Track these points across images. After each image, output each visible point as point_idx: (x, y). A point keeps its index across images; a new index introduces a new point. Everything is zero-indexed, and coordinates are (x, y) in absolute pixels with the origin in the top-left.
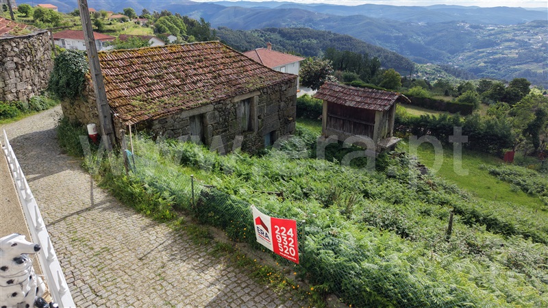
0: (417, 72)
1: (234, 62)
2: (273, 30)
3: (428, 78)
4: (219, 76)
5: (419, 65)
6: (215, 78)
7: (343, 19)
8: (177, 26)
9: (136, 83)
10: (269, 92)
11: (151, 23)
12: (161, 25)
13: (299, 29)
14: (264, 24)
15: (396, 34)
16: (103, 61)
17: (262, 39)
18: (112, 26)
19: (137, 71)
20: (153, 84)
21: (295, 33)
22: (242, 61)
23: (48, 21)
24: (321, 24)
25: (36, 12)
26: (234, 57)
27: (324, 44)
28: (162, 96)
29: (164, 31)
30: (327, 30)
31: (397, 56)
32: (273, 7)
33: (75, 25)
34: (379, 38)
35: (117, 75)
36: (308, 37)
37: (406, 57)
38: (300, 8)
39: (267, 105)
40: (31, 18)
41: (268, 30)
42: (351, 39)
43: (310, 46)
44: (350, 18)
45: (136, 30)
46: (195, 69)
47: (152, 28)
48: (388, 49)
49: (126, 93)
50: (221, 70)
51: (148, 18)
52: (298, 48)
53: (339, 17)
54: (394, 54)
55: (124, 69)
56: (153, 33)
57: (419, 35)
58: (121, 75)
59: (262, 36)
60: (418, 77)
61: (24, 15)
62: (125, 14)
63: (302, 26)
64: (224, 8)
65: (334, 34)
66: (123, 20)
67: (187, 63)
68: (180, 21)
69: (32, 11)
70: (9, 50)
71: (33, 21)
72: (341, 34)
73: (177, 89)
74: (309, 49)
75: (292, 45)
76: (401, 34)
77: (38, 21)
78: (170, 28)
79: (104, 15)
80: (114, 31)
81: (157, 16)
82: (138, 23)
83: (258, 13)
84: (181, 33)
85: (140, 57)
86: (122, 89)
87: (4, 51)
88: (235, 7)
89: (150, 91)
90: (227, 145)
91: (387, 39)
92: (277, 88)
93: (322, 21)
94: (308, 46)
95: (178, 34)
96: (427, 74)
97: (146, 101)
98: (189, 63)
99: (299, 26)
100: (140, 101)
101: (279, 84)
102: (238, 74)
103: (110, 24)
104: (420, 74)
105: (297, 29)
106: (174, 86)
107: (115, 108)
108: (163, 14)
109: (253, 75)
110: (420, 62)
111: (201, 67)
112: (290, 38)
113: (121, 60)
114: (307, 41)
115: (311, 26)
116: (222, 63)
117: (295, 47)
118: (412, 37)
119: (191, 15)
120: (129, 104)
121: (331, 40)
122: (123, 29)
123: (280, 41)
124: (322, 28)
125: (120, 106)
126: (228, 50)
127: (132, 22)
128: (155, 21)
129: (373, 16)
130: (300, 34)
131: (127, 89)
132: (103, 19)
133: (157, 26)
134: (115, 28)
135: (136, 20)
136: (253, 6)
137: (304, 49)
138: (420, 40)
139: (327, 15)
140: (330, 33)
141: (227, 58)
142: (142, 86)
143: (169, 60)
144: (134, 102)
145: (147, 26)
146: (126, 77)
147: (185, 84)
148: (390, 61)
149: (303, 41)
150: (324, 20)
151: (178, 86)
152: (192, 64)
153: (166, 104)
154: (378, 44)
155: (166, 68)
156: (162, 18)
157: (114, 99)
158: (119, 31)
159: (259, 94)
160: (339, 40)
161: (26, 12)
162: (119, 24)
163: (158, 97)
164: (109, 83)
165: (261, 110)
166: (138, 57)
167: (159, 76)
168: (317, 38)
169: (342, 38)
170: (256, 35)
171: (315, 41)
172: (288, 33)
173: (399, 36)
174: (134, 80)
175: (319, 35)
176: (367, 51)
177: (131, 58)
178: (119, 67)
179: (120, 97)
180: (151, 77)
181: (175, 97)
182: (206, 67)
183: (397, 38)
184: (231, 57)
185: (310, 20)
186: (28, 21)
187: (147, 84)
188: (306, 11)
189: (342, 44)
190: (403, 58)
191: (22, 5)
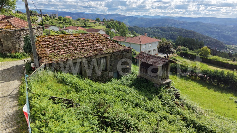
0: (227, 48)
1: (103, 41)
2: (157, 28)
3: (232, 52)
4: (94, 47)
5: (228, 46)
6: (91, 47)
7: (190, 23)
8: (116, 25)
9: (54, 48)
10: (116, 54)
11: (105, 24)
12: (109, 25)
13: (169, 27)
14: (154, 25)
15: (216, 30)
16: (43, 39)
17: (152, 31)
18: (90, 25)
19: (56, 43)
20: (62, 49)
21: (167, 29)
22: (107, 41)
23: (68, 23)
24: (180, 26)
25: (64, 19)
26: (104, 39)
27: (180, 34)
28: (64, 54)
29: (110, 27)
30: (182, 28)
31: (217, 41)
32: (158, 18)
33: (77, 24)
34: (207, 32)
35: (47, 45)
36: (173, 31)
37: (222, 41)
38: (170, 18)
39: (115, 60)
40: (62, 21)
41: (155, 27)
42: (193, 32)
43: (173, 35)
44: (194, 23)
45: (100, 26)
46: (83, 43)
47: (106, 26)
48: (212, 37)
49: (48, 52)
50: (95, 44)
51: (105, 22)
52: (168, 36)
53: (188, 22)
54: (215, 40)
55: (51, 42)
56: (106, 28)
57: (229, 31)
58: (49, 44)
59: (152, 30)
60: (227, 51)
61: (60, 20)
62: (96, 20)
63: (171, 26)
64: (137, 18)
65: (186, 30)
66: (95, 23)
67: (80, 41)
68: (117, 24)
69: (63, 18)
70: (22, 33)
71: (62, 23)
72: (189, 30)
73: (71, 51)
74: (173, 36)
75: (165, 34)
76: (219, 31)
77: (64, 22)
78: (113, 26)
79: (88, 21)
80: (91, 27)
81: (108, 21)
82: (101, 24)
83: (151, 20)
84: (117, 28)
85: (60, 38)
86: (47, 50)
87: (20, 34)
88: (142, 18)
89: (59, 52)
90: (93, 76)
91: (212, 33)
92: (120, 53)
93: (180, 24)
94: (172, 35)
95: (116, 28)
96: (232, 50)
97: (56, 55)
98: (81, 41)
99: (169, 26)
100: (53, 55)
101: (122, 51)
102: (103, 46)
103: (90, 24)
104: (228, 50)
105: (168, 27)
106: (70, 50)
107: (41, 57)
108: (111, 20)
109: (110, 47)
110: (229, 44)
111: (86, 43)
112: (165, 31)
113: (51, 39)
114: (172, 33)
115: (175, 26)
116: (97, 42)
117: (167, 35)
118: (225, 32)
119: (123, 21)
120: (47, 56)
121: (184, 33)
122: (94, 26)
123: (160, 32)
124: (180, 27)
125: (43, 57)
126: (102, 36)
127: (98, 23)
128: (108, 23)
129: (205, 22)
130: (169, 30)
131: (49, 50)
132: (88, 22)
133: (108, 25)
134: (92, 26)
135: (100, 23)
136: (150, 18)
137: (171, 36)
138: (229, 34)
139: (183, 21)
140: (183, 29)
141: (100, 39)
142: (56, 49)
143: (72, 39)
144: (50, 56)
145: (104, 25)
146: (51, 46)
147: (76, 49)
148: (213, 43)
149: (171, 33)
150: (181, 24)
151: (72, 50)
152: (83, 41)
153: (63, 57)
154: (207, 35)
155: (70, 43)
156: (110, 22)
157: (42, 54)
158: (93, 27)
159: (111, 55)
160: (187, 32)
161: (61, 19)
162: (94, 24)
163: (61, 54)
164: (42, 48)
165: (111, 62)
166: (59, 38)
167: (65, 46)
168: (177, 31)
169: (189, 32)
170: (150, 29)
171: (176, 33)
172: (164, 29)
173: (218, 31)
174: (54, 47)
175: (179, 30)
176: (201, 38)
177: (56, 38)
178: (49, 41)
179: (45, 53)
180: (61, 46)
181: (69, 55)
182: (89, 43)
183: (217, 32)
184: (102, 39)
185: (175, 24)
186: (61, 22)
187: (59, 49)
188: (173, 20)
189: (189, 35)
190: (219, 42)
191: (60, 16)
